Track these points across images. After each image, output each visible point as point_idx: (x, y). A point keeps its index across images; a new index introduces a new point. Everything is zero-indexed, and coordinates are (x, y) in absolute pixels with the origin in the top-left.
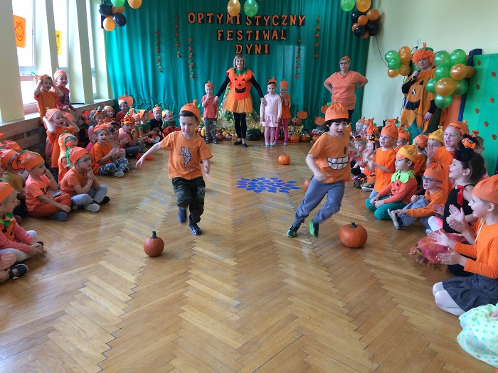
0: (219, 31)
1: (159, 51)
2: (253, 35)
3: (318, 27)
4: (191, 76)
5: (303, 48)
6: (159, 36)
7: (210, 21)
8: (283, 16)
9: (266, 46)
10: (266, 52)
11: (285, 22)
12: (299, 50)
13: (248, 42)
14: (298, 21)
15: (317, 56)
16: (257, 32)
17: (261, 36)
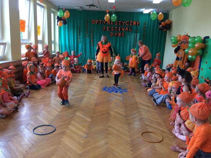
0: (104, 27)
1: (80, 34)
2: (118, 29)
3: (145, 26)
4: (92, 45)
5: (138, 34)
6: (80, 28)
7: (100, 23)
8: (130, 21)
9: (123, 33)
10: (123, 36)
11: (131, 24)
12: (137, 35)
13: (115, 32)
14: (136, 24)
15: (144, 38)
16: (120, 28)
17: (121, 29)
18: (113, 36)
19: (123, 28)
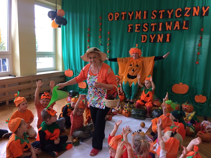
0: (129, 25)
1: (89, 41)
2: (157, 27)
6: (90, 31)
7: (123, 18)
8: (186, 9)
9: (168, 35)
10: (168, 40)
11: (188, 14)
12: (202, 38)
13: (152, 33)
14: (201, 12)
16: (161, 24)
17: (164, 27)
18: (146, 42)
19: (169, 24)
